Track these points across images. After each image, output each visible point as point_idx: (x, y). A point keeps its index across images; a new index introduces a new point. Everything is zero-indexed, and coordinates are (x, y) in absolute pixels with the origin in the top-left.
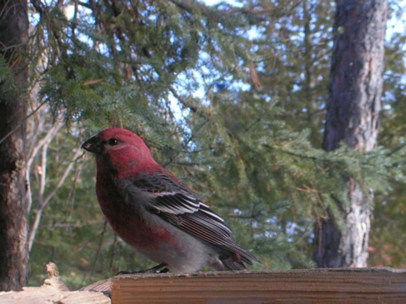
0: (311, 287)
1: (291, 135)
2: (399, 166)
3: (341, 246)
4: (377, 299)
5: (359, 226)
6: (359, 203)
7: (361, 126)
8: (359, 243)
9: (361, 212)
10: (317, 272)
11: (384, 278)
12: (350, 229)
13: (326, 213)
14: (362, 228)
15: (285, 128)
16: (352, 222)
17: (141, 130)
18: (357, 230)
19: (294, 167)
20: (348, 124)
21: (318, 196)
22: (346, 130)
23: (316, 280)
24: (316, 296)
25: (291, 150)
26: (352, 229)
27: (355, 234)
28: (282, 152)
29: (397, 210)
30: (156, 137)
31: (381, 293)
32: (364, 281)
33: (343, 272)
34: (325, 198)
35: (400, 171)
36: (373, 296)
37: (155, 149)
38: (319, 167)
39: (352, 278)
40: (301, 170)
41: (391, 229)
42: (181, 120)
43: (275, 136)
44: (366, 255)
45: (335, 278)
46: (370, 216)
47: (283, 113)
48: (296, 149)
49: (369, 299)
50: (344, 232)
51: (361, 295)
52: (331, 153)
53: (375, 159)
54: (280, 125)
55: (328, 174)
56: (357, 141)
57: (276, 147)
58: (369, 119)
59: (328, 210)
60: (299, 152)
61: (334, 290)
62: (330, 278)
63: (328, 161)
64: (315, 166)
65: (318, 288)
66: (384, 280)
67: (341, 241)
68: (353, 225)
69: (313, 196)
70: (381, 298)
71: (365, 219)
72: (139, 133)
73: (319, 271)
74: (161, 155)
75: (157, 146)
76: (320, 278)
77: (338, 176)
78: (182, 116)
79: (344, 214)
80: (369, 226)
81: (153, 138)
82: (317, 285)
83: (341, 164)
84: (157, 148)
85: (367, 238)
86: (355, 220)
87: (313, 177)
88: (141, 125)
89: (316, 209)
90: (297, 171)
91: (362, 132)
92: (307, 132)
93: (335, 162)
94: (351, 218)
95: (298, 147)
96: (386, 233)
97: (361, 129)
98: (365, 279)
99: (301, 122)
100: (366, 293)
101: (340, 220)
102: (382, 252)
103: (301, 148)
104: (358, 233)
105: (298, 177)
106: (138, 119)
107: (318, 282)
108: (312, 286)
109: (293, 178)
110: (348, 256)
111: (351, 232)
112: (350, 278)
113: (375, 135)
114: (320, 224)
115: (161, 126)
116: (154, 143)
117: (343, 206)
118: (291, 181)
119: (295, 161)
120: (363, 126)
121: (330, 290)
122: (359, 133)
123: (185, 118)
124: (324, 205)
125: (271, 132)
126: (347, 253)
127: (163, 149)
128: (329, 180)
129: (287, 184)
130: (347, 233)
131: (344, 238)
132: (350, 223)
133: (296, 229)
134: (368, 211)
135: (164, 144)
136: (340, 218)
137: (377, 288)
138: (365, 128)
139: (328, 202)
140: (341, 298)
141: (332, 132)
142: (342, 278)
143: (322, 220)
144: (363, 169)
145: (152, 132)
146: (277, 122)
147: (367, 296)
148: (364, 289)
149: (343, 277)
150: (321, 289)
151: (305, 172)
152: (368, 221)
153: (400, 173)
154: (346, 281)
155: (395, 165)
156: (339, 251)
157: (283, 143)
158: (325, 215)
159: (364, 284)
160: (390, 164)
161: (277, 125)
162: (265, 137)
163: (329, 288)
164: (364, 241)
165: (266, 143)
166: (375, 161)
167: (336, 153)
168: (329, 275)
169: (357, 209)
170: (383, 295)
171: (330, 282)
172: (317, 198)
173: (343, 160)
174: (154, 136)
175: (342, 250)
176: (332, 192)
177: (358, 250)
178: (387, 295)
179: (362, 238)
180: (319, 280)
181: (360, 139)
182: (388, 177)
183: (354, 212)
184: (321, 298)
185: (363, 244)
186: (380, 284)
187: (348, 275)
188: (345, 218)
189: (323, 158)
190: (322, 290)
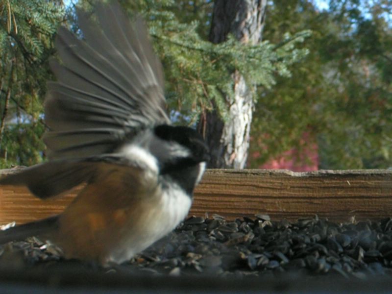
0: (205, 189)
1: (180, 26)
2: (284, 61)
3: (223, 136)
4: (275, 203)
5: (241, 117)
6: (242, 95)
7: (247, 20)
8: (240, 133)
9: (244, 103)
10: (212, 173)
11: (283, 182)
12: (233, 120)
13: (211, 105)
14: (244, 119)
15: (174, 19)
16: (234, 113)
17: (30, 16)
18: (240, 121)
19: (181, 59)
20: (235, 17)
21: (203, 87)
22: (233, 23)
23: (211, 181)
24: (210, 198)
25: (179, 42)
26: (235, 120)
27: (237, 125)
28: (170, 43)
29: (275, 102)
30: (44, 23)
31: (280, 198)
32: (261, 185)
33: (240, 174)
34: (211, 90)
35: (284, 66)
36: (270, 200)
37: (44, 36)
38: (206, 59)
39: (249, 181)
40: (188, 61)
41: (269, 120)
42: (70, 7)
43: (163, 27)
44: (247, 145)
45: (230, 180)
46: (252, 108)
47: (172, 4)
48: (184, 40)
49: (266, 203)
50: (227, 123)
51: (258, 199)
52: (218, 46)
53: (261, 53)
54: (169, 16)
55: (214, 66)
56: (243, 35)
57: (164, 37)
58: (255, 14)
59: (213, 101)
60: (186, 44)
61: (229, 193)
62: (226, 180)
63: (215, 54)
64: (203, 58)
65: (213, 190)
66: (282, 184)
67: (223, 131)
68: (235, 117)
69: (199, 88)
70: (278, 203)
71: (248, 110)
72: (28, 19)
73: (215, 172)
74: (49, 42)
75: (45, 32)
76: (216, 180)
77: (224, 69)
78: (72, 2)
79: (228, 106)
80: (251, 117)
81: (42, 24)
82: (211, 188)
83: (227, 57)
84: (46, 35)
85: (248, 129)
86: (238, 111)
87: (200, 68)
88: (30, 11)
89: (201, 99)
90: (184, 62)
91: (248, 26)
92: (195, 24)
93: (221, 55)
94: (234, 109)
95: (186, 39)
96: (264, 123)
97: (247, 23)
98: (263, 182)
99: (187, 14)
100: (263, 197)
101: (224, 112)
102: (260, 140)
103: (188, 40)
104: (240, 124)
105: (185, 68)
106: (27, 5)
107: (213, 184)
108: (207, 188)
109: (180, 69)
110: (230, 146)
111: (234, 123)
112: (246, 181)
113: (260, 29)
114: (205, 115)
115: (50, 12)
116: (43, 30)
117: (227, 97)
118: (178, 72)
119: (183, 52)
120: (250, 20)
121: (225, 193)
122: (245, 27)
123: (74, 5)
124: (209, 97)
125: (160, 23)
126: (228, 143)
127: (51, 36)
128: (215, 72)
129: (174, 75)
130: (230, 123)
131: (226, 128)
132: (232, 114)
133: (178, 117)
134: (251, 103)
135: (52, 31)
136: (224, 110)
137: (275, 192)
138: (250, 22)
139: (214, 93)
140: (237, 202)
141: (218, 25)
142: (238, 181)
143: (207, 111)
144: (249, 62)
145: (40, 18)
146: (166, 13)
147: (265, 200)
148: (261, 193)
149: (239, 179)
150: (215, 191)
151: (192, 63)
152: (250, 112)
153: (284, 68)
154: (243, 183)
155: (281, 60)
156: (221, 141)
157: (171, 34)
158: (210, 106)
159: (261, 187)
160: (276, 59)
161: (166, 16)
162: (153, 27)
163: (225, 190)
164: (245, 132)
165: (154, 33)
166: (261, 55)
167: (224, 46)
168: (225, 177)
169: (240, 100)
170: (281, 200)
171: (226, 184)
172: (203, 90)
173: (230, 53)
174: (43, 22)
175: (224, 140)
176: (218, 84)
177: (239, 140)
178: (285, 200)
179: (243, 129)
180: (214, 182)
181: (246, 33)
182: (272, 71)
183: (237, 104)
184: (216, 201)
185: (245, 135)
186: (279, 188)
187: (244, 178)
188: (229, 109)
189: (210, 51)
190: (217, 193)
